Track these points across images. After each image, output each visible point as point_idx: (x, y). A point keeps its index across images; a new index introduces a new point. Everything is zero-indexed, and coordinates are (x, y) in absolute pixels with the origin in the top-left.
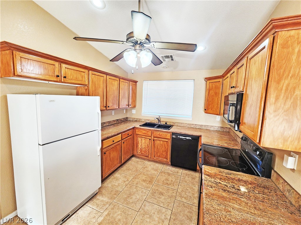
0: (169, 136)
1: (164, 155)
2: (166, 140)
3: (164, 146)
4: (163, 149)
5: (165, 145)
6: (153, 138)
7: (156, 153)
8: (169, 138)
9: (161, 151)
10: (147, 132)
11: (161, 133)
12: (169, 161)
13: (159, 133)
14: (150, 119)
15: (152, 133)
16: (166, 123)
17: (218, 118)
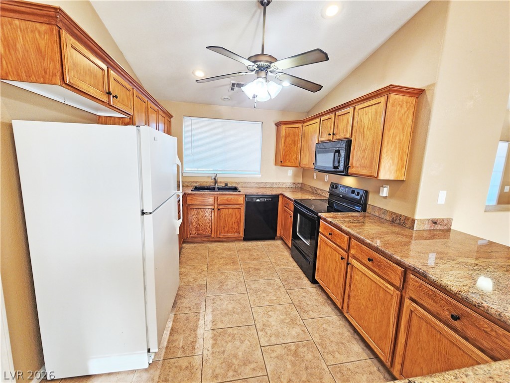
0: (241, 200)
1: (234, 229)
2: (237, 206)
3: (234, 215)
4: (234, 219)
5: (236, 214)
6: (217, 207)
7: (222, 228)
8: (242, 202)
9: (231, 223)
10: (209, 198)
11: (230, 197)
12: (242, 234)
13: (226, 197)
14: (199, 181)
15: (216, 199)
16: (226, 184)
17: (290, 171)
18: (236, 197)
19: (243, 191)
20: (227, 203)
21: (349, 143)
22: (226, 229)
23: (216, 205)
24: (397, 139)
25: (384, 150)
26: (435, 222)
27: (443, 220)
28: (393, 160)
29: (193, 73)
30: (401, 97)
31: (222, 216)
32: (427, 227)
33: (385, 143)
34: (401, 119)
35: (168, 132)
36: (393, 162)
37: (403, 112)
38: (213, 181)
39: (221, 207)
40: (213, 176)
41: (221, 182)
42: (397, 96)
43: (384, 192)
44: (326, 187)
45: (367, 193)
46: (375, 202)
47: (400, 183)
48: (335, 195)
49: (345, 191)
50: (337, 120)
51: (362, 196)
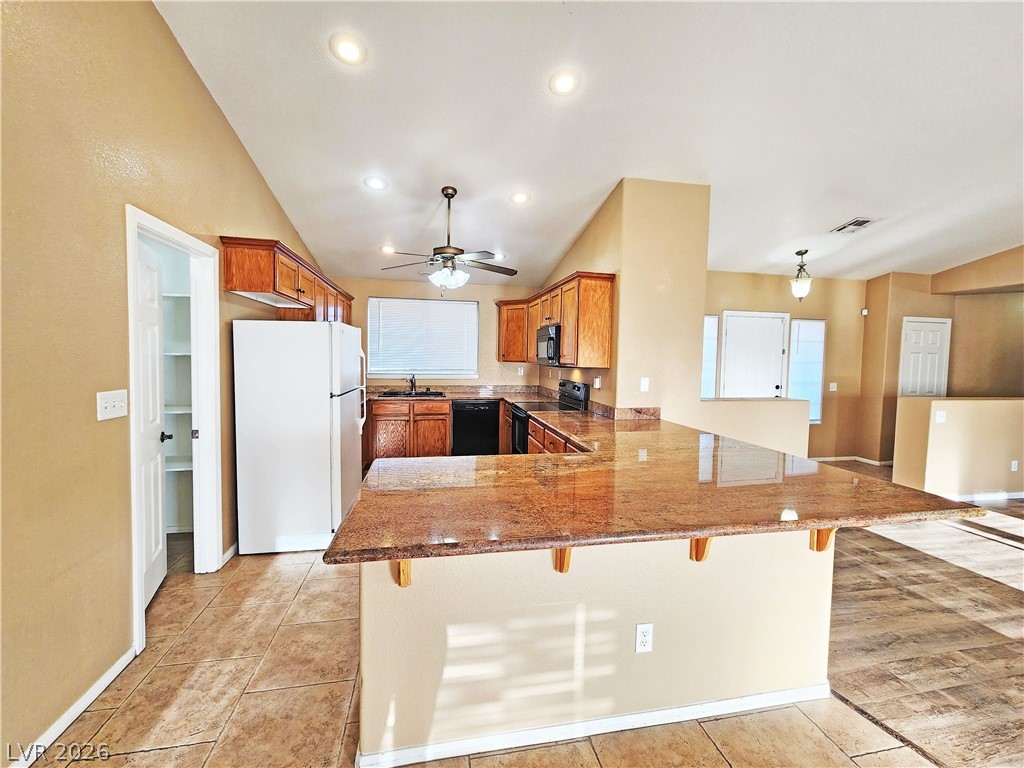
0: (446, 408)
1: (438, 449)
2: (442, 417)
3: (437, 429)
5: (439, 427)
6: (414, 418)
8: (448, 412)
10: (400, 406)
11: (431, 404)
13: (426, 405)
14: (389, 385)
15: (411, 408)
16: (428, 389)
17: (521, 369)
18: (439, 404)
19: (449, 396)
20: (428, 412)
21: (558, 329)
23: (411, 415)
24: (595, 324)
25: (581, 336)
26: (639, 411)
27: (648, 409)
28: (592, 346)
29: (381, 249)
30: (593, 282)
31: (421, 431)
32: (630, 416)
33: (581, 329)
34: (596, 304)
35: (348, 320)
36: (593, 349)
37: (597, 296)
38: (409, 384)
39: (418, 418)
40: (411, 377)
41: (420, 387)
42: (589, 281)
43: (597, 383)
44: (556, 387)
45: (587, 387)
46: (594, 397)
47: (607, 372)
48: (563, 395)
49: (569, 388)
50: (552, 302)
51: (582, 391)
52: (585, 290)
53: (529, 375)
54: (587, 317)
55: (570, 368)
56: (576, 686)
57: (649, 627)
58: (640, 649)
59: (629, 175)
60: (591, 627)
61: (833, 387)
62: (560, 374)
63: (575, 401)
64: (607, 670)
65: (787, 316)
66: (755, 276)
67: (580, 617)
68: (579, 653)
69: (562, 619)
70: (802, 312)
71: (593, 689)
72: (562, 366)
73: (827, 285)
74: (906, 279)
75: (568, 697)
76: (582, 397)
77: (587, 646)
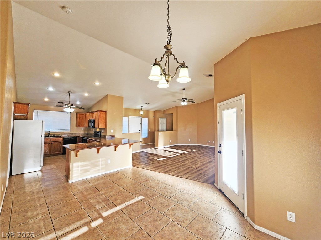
0: (62, 139)
2: (60, 142)
4: (58, 147)
5: (59, 144)
7: (53, 150)
10: (47, 140)
12: (62, 152)
13: (55, 139)
15: (50, 140)
16: (54, 135)
17: (83, 129)
18: (59, 139)
19: (62, 136)
20: (56, 141)
21: (94, 120)
22: (55, 151)
23: (50, 142)
26: (111, 136)
27: (113, 135)
28: (102, 124)
29: (44, 100)
30: (102, 112)
31: (53, 146)
32: (109, 137)
33: (99, 121)
34: (103, 116)
38: (48, 134)
39: (53, 142)
40: (48, 132)
41: (51, 134)
43: (103, 131)
44: (93, 133)
45: (101, 132)
46: (102, 134)
47: (105, 129)
48: (95, 134)
49: (96, 132)
50: (92, 115)
51: (100, 133)
52: (100, 113)
53: (85, 130)
54: (101, 119)
55: (97, 128)
56: (100, 168)
57: (110, 160)
58: (108, 163)
59: (109, 94)
60: (102, 161)
61: (149, 130)
62: (94, 130)
63: (98, 135)
64: (104, 166)
65: (141, 117)
66: (135, 109)
67: (100, 159)
68: (100, 164)
69: (98, 160)
70: (143, 116)
71: (102, 169)
72: (95, 128)
73: (147, 112)
74: (159, 111)
75: (99, 170)
76: (99, 134)
77: (101, 163)
